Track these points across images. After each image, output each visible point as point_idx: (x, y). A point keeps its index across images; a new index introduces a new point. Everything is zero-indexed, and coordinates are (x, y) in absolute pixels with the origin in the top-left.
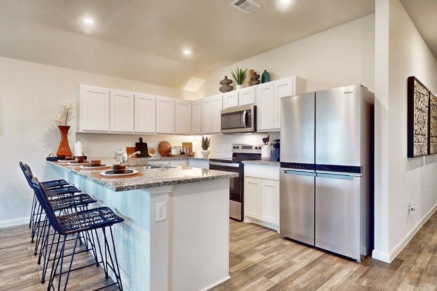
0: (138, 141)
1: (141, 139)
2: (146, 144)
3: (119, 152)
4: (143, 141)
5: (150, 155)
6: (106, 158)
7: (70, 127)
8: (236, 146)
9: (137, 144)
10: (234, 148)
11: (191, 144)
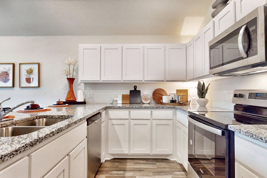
0: (133, 89)
1: (135, 87)
2: (139, 91)
3: (115, 99)
4: (137, 89)
5: (144, 101)
7: (75, 79)
8: (238, 93)
9: (131, 91)
10: (235, 96)
11: (186, 91)
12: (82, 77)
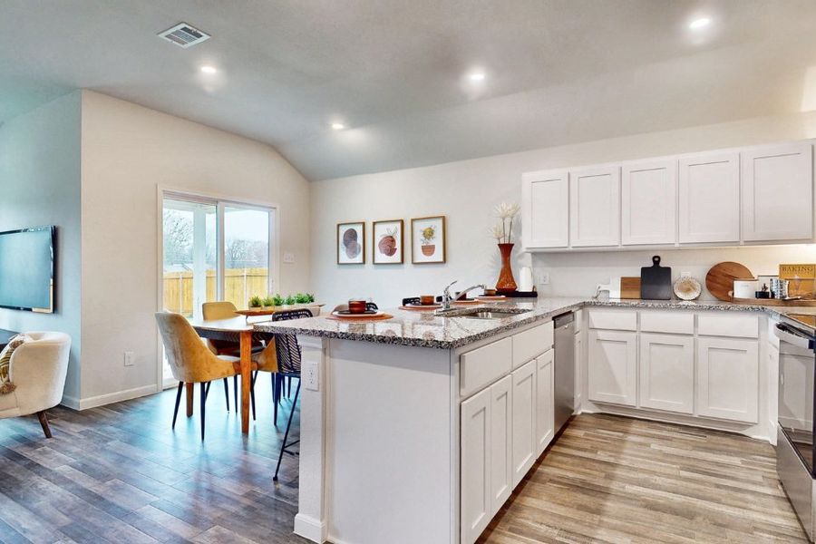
1: (656, 260)
2: (668, 270)
3: (604, 287)
5: (680, 295)
6: (563, 297)
7: (513, 245)
9: (644, 270)
11: (811, 269)
12: (528, 240)
